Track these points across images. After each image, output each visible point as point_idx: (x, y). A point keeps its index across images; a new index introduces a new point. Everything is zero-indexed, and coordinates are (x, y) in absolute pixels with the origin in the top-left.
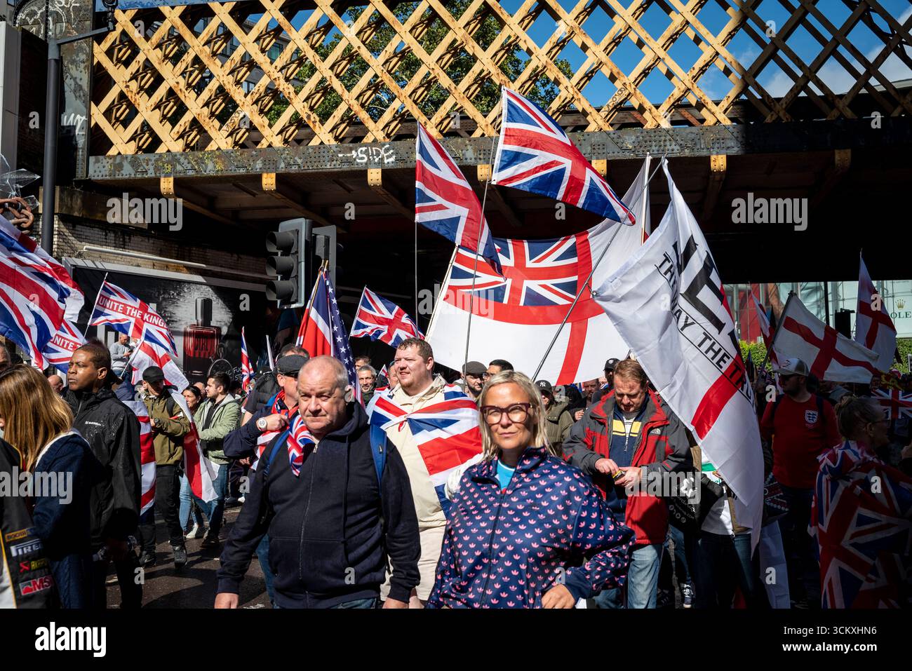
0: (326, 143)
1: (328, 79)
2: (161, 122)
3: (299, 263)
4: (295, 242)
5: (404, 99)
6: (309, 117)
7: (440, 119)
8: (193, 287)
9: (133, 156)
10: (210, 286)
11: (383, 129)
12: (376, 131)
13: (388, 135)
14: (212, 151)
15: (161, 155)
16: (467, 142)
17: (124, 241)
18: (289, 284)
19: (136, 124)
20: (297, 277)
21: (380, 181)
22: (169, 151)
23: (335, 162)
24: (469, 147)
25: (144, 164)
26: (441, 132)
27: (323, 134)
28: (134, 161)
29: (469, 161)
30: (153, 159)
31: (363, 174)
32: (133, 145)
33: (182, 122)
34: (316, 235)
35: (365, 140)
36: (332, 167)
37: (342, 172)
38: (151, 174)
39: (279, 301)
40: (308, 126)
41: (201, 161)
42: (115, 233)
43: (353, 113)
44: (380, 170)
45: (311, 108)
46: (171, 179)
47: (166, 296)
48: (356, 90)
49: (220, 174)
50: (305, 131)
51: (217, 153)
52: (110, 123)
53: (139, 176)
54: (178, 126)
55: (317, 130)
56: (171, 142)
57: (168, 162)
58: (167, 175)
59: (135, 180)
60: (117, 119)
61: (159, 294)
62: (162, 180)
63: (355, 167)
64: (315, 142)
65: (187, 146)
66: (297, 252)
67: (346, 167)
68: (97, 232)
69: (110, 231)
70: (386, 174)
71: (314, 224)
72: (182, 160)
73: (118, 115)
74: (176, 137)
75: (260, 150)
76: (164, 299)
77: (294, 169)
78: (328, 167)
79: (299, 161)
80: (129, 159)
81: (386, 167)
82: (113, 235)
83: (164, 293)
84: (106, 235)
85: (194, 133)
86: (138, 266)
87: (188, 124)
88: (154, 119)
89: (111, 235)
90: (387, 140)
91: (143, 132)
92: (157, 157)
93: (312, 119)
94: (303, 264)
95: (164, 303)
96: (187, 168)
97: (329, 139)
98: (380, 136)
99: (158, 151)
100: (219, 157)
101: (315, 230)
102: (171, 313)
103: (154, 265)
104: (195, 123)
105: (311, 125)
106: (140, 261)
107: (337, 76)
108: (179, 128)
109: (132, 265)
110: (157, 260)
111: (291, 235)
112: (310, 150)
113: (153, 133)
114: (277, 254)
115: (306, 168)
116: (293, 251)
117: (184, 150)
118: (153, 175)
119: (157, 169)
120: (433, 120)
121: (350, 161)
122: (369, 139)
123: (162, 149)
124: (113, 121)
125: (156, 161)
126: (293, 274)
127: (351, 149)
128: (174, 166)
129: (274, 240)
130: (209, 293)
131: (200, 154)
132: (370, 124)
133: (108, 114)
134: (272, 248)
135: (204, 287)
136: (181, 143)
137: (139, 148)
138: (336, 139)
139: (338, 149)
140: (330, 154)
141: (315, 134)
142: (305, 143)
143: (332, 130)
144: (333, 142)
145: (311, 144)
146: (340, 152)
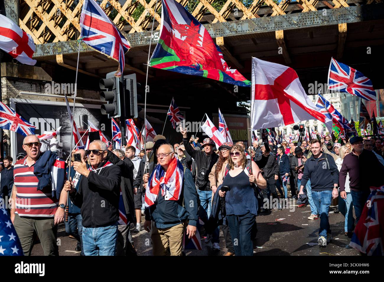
2: (55, 27)
3: (116, 94)
4: (114, 84)
6: (128, 18)
8: (77, 109)
9: (42, 45)
10: (86, 108)
15: (55, 43)
16: (210, 26)
17: (41, 88)
18: (113, 105)
19: (42, 28)
20: (116, 101)
22: (59, 41)
23: (143, 41)
24: (211, 28)
25: (48, 49)
27: (136, 27)
28: (43, 47)
30: (52, 46)
32: (42, 39)
33: (65, 26)
34: (126, 79)
35: (158, 28)
36: (142, 43)
37: (147, 46)
38: (51, 53)
39: (108, 115)
40: (128, 24)
41: (76, 45)
42: (36, 84)
43: (151, 15)
45: (130, 14)
46: (61, 55)
47: (64, 115)
48: (152, 3)
49: (85, 51)
50: (128, 27)
52: (30, 29)
53: (45, 55)
54: (63, 28)
55: (133, 25)
56: (60, 36)
57: (59, 47)
58: (59, 54)
59: (44, 57)
60: (33, 27)
61: (61, 114)
62: (57, 56)
63: (153, 43)
64: (132, 31)
65: (69, 38)
66: (115, 89)
67: (149, 43)
68: (26, 85)
69: (33, 83)
71: (125, 73)
72: (66, 45)
73: (34, 24)
74: (62, 34)
76: (63, 116)
78: (140, 44)
80: (40, 47)
82: (35, 85)
83: (63, 113)
84: (31, 86)
85: (72, 31)
86: (49, 100)
87: (68, 27)
88: (51, 25)
89: (34, 86)
91: (46, 32)
92: (54, 44)
93: (130, 19)
94: (119, 94)
95: (63, 118)
96: (68, 49)
97: (139, 30)
99: (54, 41)
101: (125, 77)
102: (67, 123)
103: (57, 100)
104: (71, 26)
105: (130, 23)
106: (49, 98)
108: (64, 28)
109: (46, 100)
110: (58, 97)
111: (112, 80)
112: (130, 36)
113: (51, 33)
114: (106, 90)
116: (114, 88)
117: (68, 40)
118: (52, 54)
119: (54, 51)
121: (151, 40)
123: (55, 41)
124: (31, 28)
125: (53, 46)
126: (114, 100)
127: (151, 34)
128: (63, 49)
129: (103, 83)
130: (86, 112)
131: (75, 42)
132: (159, 20)
133: (28, 24)
134: (102, 87)
135: (83, 109)
136: (66, 36)
137: (45, 41)
138: (143, 29)
139: (144, 34)
140: (140, 37)
141: (132, 27)
142: (127, 32)
143: (141, 25)
144: (141, 31)
145: (130, 32)
146: (145, 36)
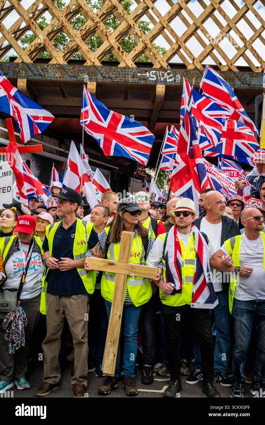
0: (130, 66)
1: (133, 25)
5: (180, 43)
6: (119, 48)
11: (167, 61)
14: (53, 64)
15: (18, 64)
21: (164, 92)
22: (23, 62)
23: (135, 79)
25: (6, 69)
27: (128, 60)
31: (153, 88)
35: (155, 66)
36: (133, 81)
37: (140, 85)
38: (11, 76)
41: (45, 70)
44: (164, 86)
46: (25, 80)
49: (58, 79)
51: (57, 66)
55: (124, 57)
57: (23, 69)
58: (22, 78)
62: (19, 80)
63: (148, 83)
64: (122, 65)
67: (142, 82)
70: (168, 88)
72: (32, 68)
74: (29, 53)
75: (86, 67)
77: (108, 81)
78: (131, 81)
79: (112, 76)
81: (169, 84)
90: (170, 68)
92: (15, 65)
93: (121, 50)
96: (35, 74)
97: (131, 64)
100: (58, 68)
105: (120, 54)
108: (31, 47)
112: (119, 70)
115: (116, 80)
119: (15, 73)
121: (145, 79)
122: (157, 66)
125: (15, 67)
127: (146, 71)
128: (27, 72)
132: (158, 56)
138: (137, 64)
140: (132, 73)
141: (123, 60)
142: (116, 65)
143: (134, 58)
144: (134, 66)
145: (120, 66)
146: (139, 72)
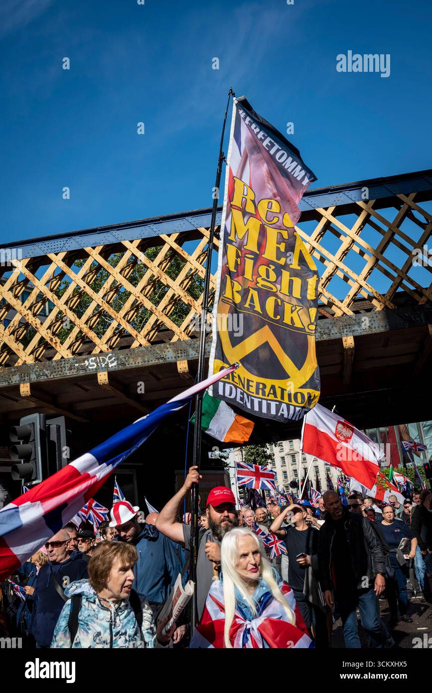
0: (66, 357)
1: (64, 311)
3: (36, 448)
4: (32, 432)
5: (119, 319)
6: (51, 340)
7: (146, 332)
11: (107, 343)
12: (101, 344)
13: (111, 347)
16: (168, 346)
18: (30, 465)
20: (35, 459)
21: (107, 380)
23: (73, 371)
24: (169, 349)
26: (149, 341)
27: (63, 351)
29: (170, 359)
31: (95, 376)
34: (50, 425)
35: (94, 352)
36: (71, 374)
37: (79, 377)
39: (23, 480)
40: (52, 348)
43: (84, 334)
44: (106, 373)
45: (54, 334)
48: (85, 317)
50: (51, 351)
55: (58, 349)
63: (88, 372)
64: (57, 357)
66: (34, 440)
67: (81, 373)
70: (111, 375)
71: (48, 417)
75: (18, 367)
77: (43, 379)
78: (68, 374)
79: (47, 372)
81: (111, 370)
90: (110, 350)
93: (54, 341)
94: (39, 448)
97: (68, 354)
98: (105, 348)
101: (48, 422)
105: (54, 345)
107: (71, 309)
111: (30, 427)
112: (54, 364)
114: (19, 443)
115: (52, 377)
116: (31, 440)
120: (142, 333)
121: (84, 368)
122: (96, 351)
126: (32, 458)
127: (84, 360)
129: (15, 432)
132: (96, 340)
134: (14, 439)
138: (73, 353)
139: (75, 361)
140: (69, 365)
141: (57, 352)
142: (50, 359)
143: (69, 348)
144: (71, 356)
145: (54, 359)
146: (76, 363)
